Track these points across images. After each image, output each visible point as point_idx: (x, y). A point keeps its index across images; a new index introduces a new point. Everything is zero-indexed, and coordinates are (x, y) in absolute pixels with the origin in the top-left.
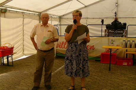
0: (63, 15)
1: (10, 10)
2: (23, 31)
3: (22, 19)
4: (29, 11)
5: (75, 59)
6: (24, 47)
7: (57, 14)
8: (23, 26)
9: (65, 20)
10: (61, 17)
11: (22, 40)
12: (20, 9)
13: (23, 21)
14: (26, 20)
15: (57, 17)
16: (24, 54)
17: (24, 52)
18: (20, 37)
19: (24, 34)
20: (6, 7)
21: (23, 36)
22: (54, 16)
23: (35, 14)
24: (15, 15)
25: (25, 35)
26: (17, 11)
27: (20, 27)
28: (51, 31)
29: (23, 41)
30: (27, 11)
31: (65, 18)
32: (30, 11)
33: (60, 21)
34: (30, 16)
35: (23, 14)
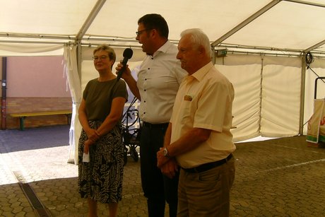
1: (233, 51)
2: (261, 89)
3: (261, 65)
4: (274, 50)
6: (262, 119)
8: (262, 79)
12: (255, 48)
13: (262, 69)
14: (268, 69)
16: (259, 133)
17: (260, 129)
19: (263, 94)
20: (226, 47)
21: (261, 98)
23: (290, 55)
24: (244, 59)
25: (265, 97)
26: (248, 53)
27: (255, 82)
29: (261, 107)
30: (272, 49)
32: (278, 50)
35: (262, 56)
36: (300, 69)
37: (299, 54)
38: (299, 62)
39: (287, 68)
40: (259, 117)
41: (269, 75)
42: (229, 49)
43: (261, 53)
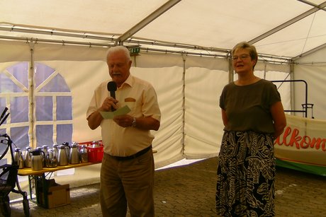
0: (300, 56)
1: (148, 49)
2: (184, 98)
3: (182, 68)
4: (198, 49)
5: (233, 175)
6: (186, 137)
7: (280, 54)
8: (184, 85)
9: (306, 69)
10: (295, 62)
11: (179, 121)
12: (175, 46)
13: (184, 73)
14: (192, 72)
15: (283, 61)
16: (184, 156)
17: (183, 149)
18: (175, 112)
19: (185, 104)
20: (138, 42)
21: (184, 110)
22: (273, 60)
23: (216, 56)
24: (161, 60)
25: (189, 108)
26: (166, 51)
27: (176, 89)
28: (134, 100)
29: (184, 122)
30: (195, 48)
31: (304, 64)
32: (203, 49)
33: (292, 72)
34: (202, 61)
35: (184, 56)
36: (227, 74)
37: (225, 54)
38: (226, 64)
39: (213, 72)
40: (181, 134)
41: (192, 81)
42: (143, 46)
43: (182, 53)
